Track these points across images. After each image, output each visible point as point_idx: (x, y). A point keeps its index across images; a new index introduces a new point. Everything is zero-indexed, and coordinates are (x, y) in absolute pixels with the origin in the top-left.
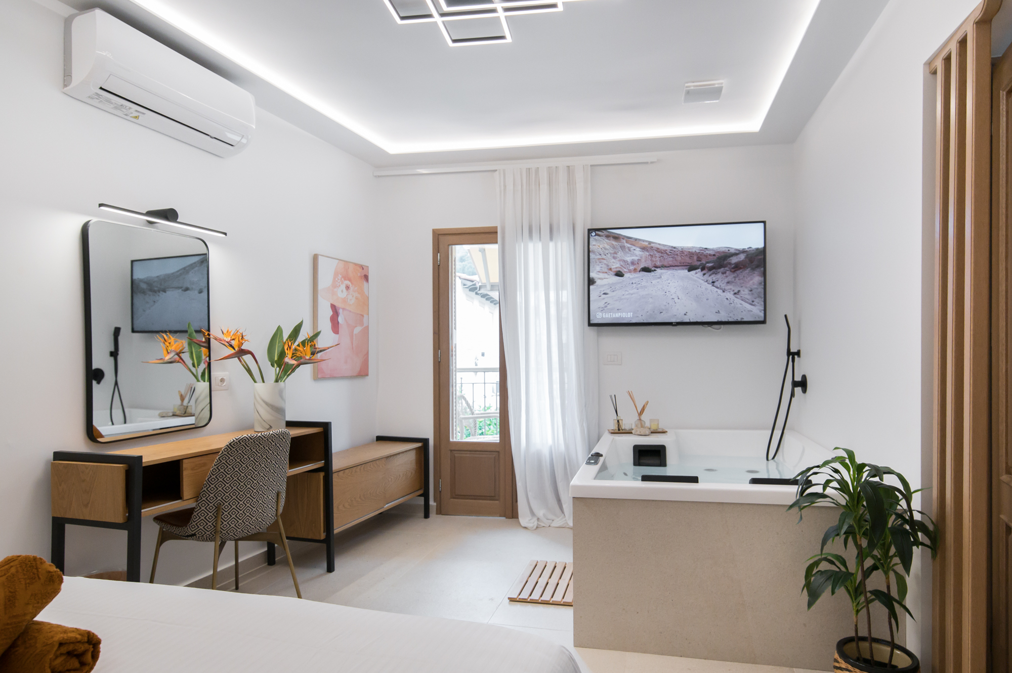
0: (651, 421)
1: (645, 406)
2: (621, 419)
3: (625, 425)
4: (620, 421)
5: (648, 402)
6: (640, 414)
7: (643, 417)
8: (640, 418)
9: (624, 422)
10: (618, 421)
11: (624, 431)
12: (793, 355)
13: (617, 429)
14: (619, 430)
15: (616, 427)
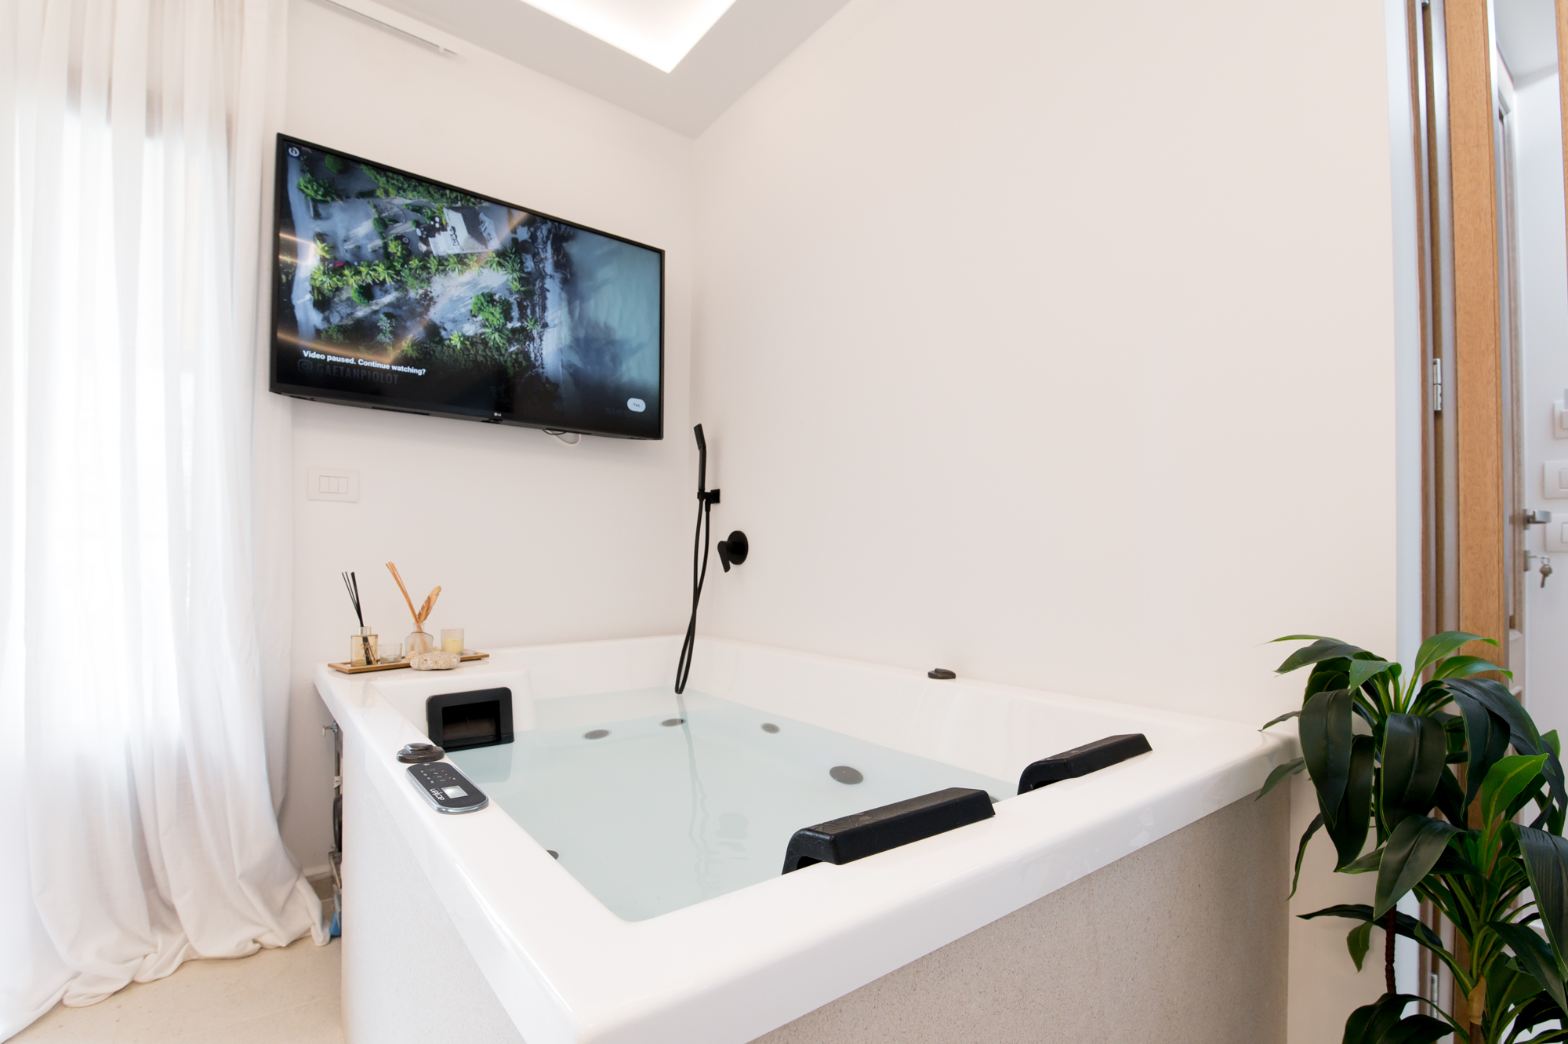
0: (445, 633)
1: (433, 597)
2: (373, 633)
3: (385, 650)
4: (371, 640)
5: (439, 589)
6: (419, 618)
7: (428, 626)
8: (419, 627)
9: (380, 641)
10: (365, 640)
11: (379, 664)
12: (709, 498)
13: (365, 659)
14: (369, 662)
15: (361, 656)
